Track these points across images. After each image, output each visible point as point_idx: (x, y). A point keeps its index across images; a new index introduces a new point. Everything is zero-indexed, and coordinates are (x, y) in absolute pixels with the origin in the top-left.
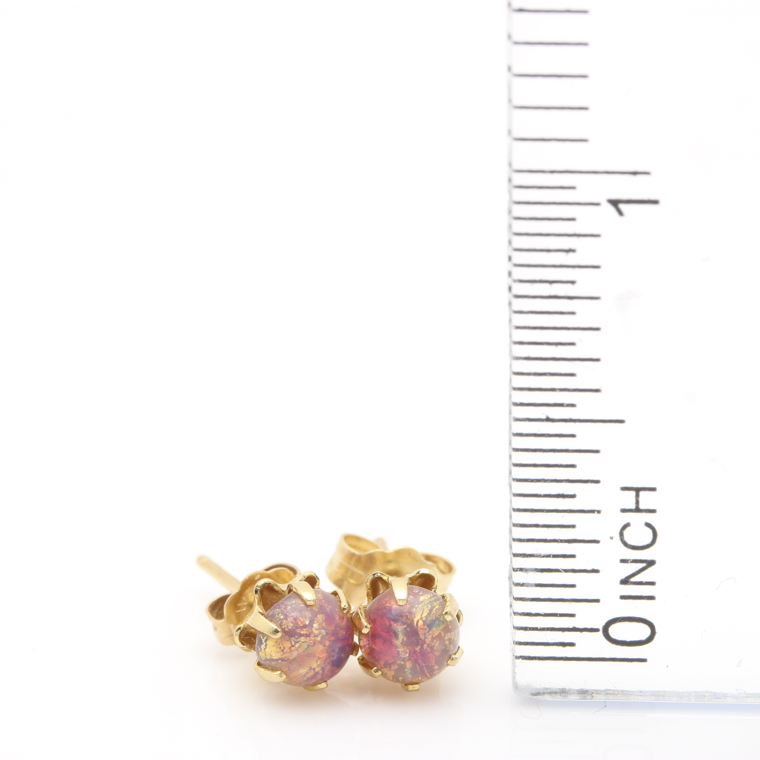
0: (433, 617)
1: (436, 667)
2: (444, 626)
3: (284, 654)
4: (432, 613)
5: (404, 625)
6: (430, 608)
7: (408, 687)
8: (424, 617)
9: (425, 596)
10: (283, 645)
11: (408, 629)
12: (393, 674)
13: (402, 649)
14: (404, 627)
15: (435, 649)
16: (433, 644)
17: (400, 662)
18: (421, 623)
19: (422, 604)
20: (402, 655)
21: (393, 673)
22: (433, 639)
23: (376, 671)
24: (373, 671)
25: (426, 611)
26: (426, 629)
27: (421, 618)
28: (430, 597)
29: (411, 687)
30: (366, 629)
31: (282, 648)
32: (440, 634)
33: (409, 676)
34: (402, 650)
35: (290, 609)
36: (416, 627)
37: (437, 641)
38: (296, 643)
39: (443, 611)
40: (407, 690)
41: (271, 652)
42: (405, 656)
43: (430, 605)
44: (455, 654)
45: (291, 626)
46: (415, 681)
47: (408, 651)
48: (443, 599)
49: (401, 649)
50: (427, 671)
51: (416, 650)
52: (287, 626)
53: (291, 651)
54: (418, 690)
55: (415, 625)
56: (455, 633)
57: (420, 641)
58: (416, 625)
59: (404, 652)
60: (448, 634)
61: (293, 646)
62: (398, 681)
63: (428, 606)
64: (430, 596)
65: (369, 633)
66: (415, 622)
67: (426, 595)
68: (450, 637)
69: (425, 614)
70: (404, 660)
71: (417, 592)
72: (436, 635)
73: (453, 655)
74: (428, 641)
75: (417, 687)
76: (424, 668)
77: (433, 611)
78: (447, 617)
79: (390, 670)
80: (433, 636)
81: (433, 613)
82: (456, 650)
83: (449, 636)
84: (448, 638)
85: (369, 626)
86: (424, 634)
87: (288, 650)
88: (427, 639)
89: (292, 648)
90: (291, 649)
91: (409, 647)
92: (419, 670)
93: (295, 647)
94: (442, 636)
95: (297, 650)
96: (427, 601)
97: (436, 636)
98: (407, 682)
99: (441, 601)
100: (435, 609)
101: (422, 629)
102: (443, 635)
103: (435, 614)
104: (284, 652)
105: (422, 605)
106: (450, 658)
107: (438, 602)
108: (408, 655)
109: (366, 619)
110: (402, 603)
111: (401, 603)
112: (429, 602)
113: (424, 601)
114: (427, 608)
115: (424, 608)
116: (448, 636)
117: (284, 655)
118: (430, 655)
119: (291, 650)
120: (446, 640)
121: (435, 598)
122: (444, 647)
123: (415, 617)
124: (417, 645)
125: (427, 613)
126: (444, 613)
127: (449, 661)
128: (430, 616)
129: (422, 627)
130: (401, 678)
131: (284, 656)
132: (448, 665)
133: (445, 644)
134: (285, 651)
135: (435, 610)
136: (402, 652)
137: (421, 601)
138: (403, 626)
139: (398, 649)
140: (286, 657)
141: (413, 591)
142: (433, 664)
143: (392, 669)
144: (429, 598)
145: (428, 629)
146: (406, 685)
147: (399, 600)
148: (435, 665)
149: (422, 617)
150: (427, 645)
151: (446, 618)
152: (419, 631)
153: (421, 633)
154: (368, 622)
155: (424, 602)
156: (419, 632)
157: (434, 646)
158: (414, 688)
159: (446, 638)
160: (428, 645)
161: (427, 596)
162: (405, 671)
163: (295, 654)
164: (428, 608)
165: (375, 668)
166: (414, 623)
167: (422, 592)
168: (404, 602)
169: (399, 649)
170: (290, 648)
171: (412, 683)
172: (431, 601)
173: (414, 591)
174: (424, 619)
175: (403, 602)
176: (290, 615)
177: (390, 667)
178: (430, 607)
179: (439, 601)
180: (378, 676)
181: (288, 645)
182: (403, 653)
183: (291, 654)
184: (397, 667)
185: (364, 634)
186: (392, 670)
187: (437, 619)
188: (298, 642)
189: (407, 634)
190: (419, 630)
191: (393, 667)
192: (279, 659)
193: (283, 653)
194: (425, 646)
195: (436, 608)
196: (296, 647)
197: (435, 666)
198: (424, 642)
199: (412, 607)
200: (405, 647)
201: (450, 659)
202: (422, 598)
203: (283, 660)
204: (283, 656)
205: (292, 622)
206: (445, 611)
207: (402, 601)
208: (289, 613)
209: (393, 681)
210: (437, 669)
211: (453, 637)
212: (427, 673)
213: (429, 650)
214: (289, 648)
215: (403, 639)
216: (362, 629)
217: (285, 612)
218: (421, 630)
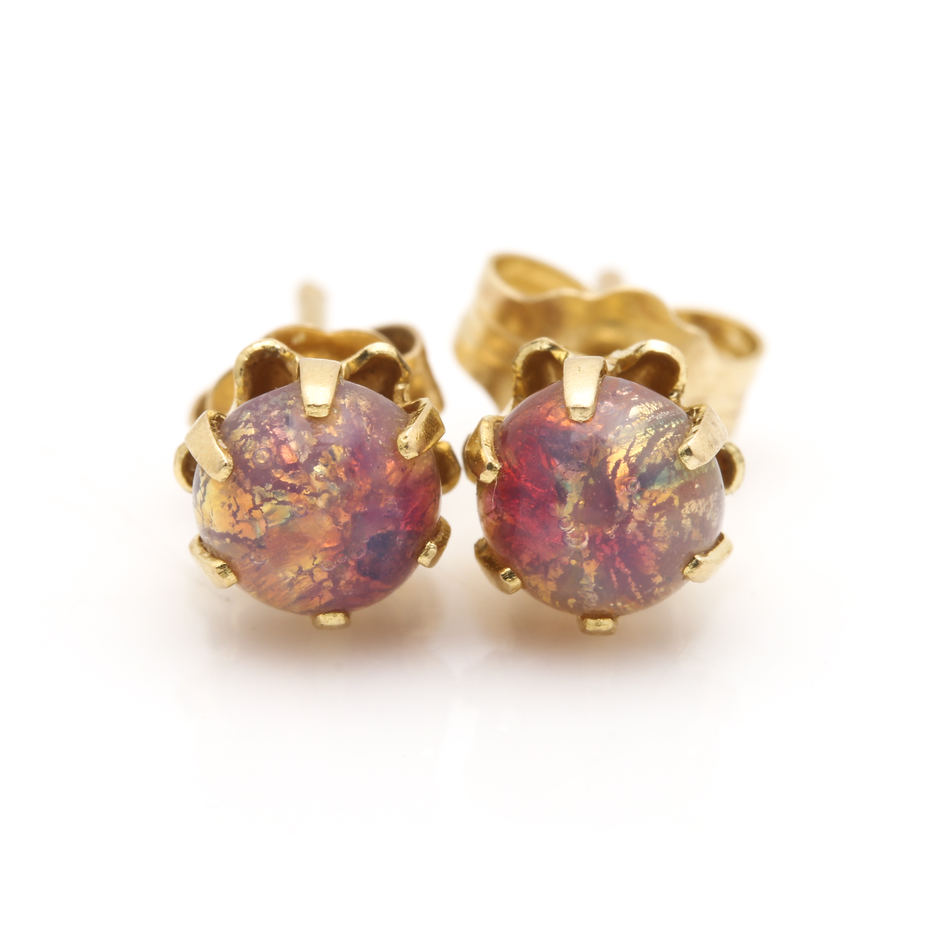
0: (656, 458)
1: (659, 579)
2: (682, 481)
3: (238, 522)
4: (655, 449)
5: (582, 470)
6: (651, 435)
7: (586, 621)
8: (633, 456)
9: (643, 405)
10: (235, 501)
11: (591, 481)
12: (552, 590)
13: (573, 528)
14: (582, 475)
15: (655, 534)
16: (651, 523)
17: (570, 560)
18: (623, 469)
19: (634, 424)
20: (571, 542)
21: (552, 586)
22: (651, 510)
23: (510, 575)
24: (503, 575)
25: (642, 442)
26: (634, 486)
27: (627, 458)
28: (656, 409)
29: (591, 624)
30: (487, 471)
31: (234, 508)
32: (671, 500)
33: (590, 596)
34: (573, 532)
35: (275, 416)
36: (610, 478)
37: (661, 516)
38: (265, 500)
39: (681, 444)
40: (584, 630)
41: (211, 513)
42: (579, 547)
43: (653, 429)
44: (706, 553)
45: (263, 457)
46: (605, 609)
47: (587, 534)
48: (688, 417)
49: (570, 529)
50: (636, 587)
51: (607, 533)
52: (254, 455)
53: (252, 519)
54: (609, 633)
55: (607, 474)
56: (709, 503)
57: (618, 512)
58: (610, 473)
59: (578, 537)
60: (690, 503)
61: (256, 507)
62: (564, 607)
63: (647, 430)
64: (657, 407)
65: (494, 482)
66: (611, 466)
67: (647, 404)
68: (696, 511)
69: (637, 450)
70: (578, 554)
71: (625, 393)
72: (660, 501)
73: (699, 553)
74: (639, 513)
75: (607, 624)
76: (630, 579)
77: (659, 443)
78: (688, 460)
79: (546, 579)
80: (651, 504)
81: (658, 450)
82: (708, 544)
83: (691, 507)
84: (689, 513)
85: (497, 465)
86: (630, 497)
87: (246, 514)
88: (637, 509)
89: (253, 511)
90: (252, 514)
91: (591, 526)
92: (616, 583)
93: (261, 510)
94: (674, 507)
95: (266, 517)
96: (647, 419)
97: (660, 504)
98: (586, 610)
99: (682, 421)
100: (662, 440)
101: (624, 484)
102: (676, 502)
103: (662, 451)
104: (237, 519)
105: (633, 426)
106: (691, 561)
107: (675, 423)
108: (585, 544)
109: (493, 450)
110: (580, 417)
111: (576, 416)
112: (651, 421)
113: (639, 418)
114: (645, 435)
115: (637, 435)
116: (689, 506)
117: (236, 525)
118: (643, 549)
119: (252, 516)
120: (685, 516)
121: (668, 412)
122: (678, 534)
123: (611, 453)
124: (610, 522)
125: (642, 447)
126: (680, 450)
127: (687, 569)
128: (649, 456)
129: (627, 479)
130: (571, 601)
131: (237, 528)
132: (685, 578)
133: (682, 526)
134: (240, 516)
135: (665, 442)
136: (573, 535)
137: (630, 418)
138: (579, 472)
139: (562, 528)
140: (240, 532)
141: (615, 392)
142: (651, 572)
143: (550, 576)
144: (652, 412)
145: (638, 487)
146: (585, 617)
147: (574, 408)
148: (656, 573)
149: (630, 455)
150: (636, 524)
151: (685, 461)
152: (617, 488)
153: (621, 495)
154: (497, 455)
155: (638, 420)
156: (617, 491)
157: (652, 528)
158: (599, 626)
159: (686, 511)
160: (641, 524)
161: (649, 406)
162: (581, 582)
163: (261, 528)
164: (647, 435)
165: (508, 570)
166: (606, 468)
167: (637, 396)
168: (584, 414)
169: (567, 529)
170: (250, 511)
171: (596, 615)
172: (656, 419)
173: (618, 392)
174: (633, 460)
175: (581, 414)
176: (271, 432)
177: (546, 572)
178: (653, 433)
179: (678, 423)
180: (513, 590)
181: (246, 501)
182: (574, 539)
183: (253, 526)
184: (560, 572)
185: (487, 485)
186: (550, 580)
187: (666, 463)
188: (269, 500)
189: (586, 492)
190: (617, 484)
191: (552, 574)
192: (227, 535)
193: (235, 522)
194: (632, 527)
195: (667, 439)
196: (263, 512)
197: (656, 576)
198: (628, 517)
199: (606, 429)
200: (582, 524)
201: (689, 563)
202: (634, 411)
203: (235, 538)
204: (235, 527)
205: (269, 450)
206: (684, 447)
207: (579, 411)
208: (272, 427)
209: (553, 605)
210: (660, 583)
211: (702, 509)
212: (636, 591)
213: (641, 537)
214: (248, 512)
215: (577, 505)
216: (481, 473)
217: (262, 421)
218: (623, 486)
